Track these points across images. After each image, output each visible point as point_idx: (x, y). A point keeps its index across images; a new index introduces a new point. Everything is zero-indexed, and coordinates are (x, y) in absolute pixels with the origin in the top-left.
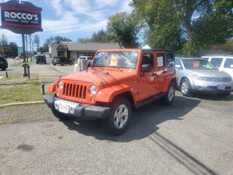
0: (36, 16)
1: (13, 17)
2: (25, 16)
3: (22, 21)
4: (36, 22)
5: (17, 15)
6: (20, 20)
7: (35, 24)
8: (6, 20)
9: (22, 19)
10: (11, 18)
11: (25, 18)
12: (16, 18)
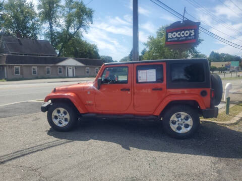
0: (192, 31)
1: (174, 37)
2: (183, 34)
3: (181, 39)
4: (191, 38)
5: (177, 35)
6: (179, 38)
7: (191, 39)
8: (169, 40)
9: (181, 37)
10: (173, 38)
11: (183, 36)
12: (177, 37)
